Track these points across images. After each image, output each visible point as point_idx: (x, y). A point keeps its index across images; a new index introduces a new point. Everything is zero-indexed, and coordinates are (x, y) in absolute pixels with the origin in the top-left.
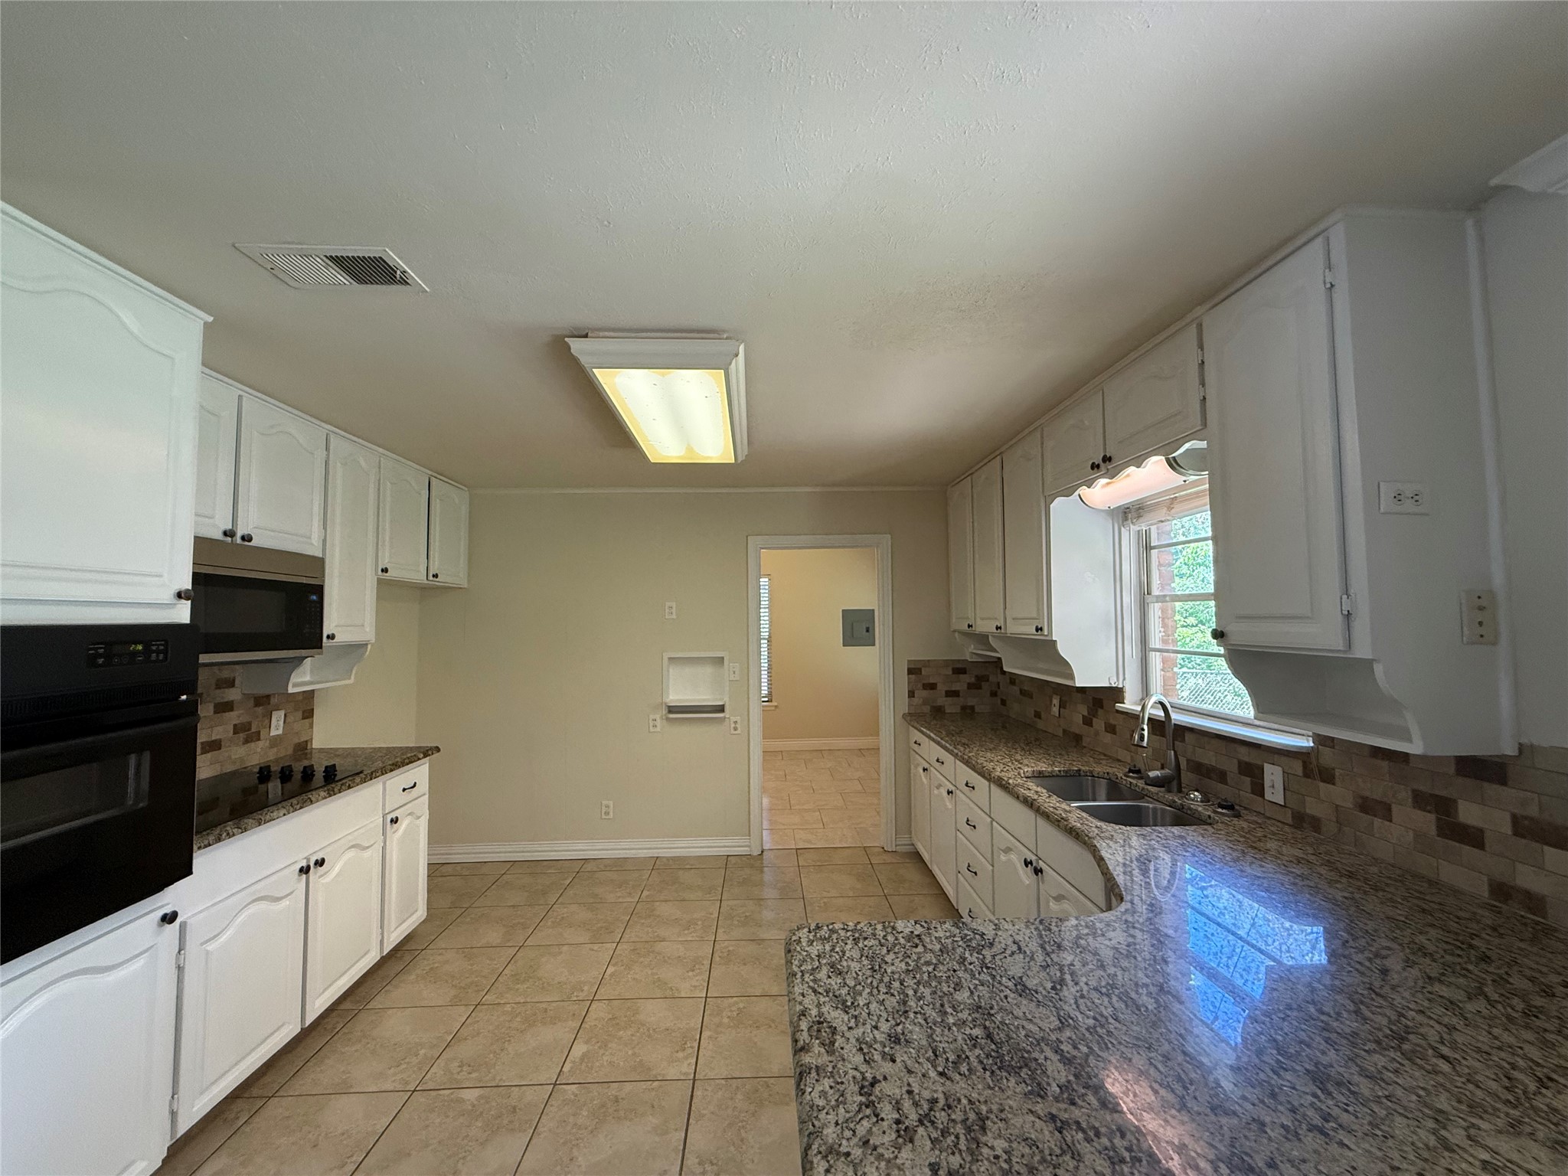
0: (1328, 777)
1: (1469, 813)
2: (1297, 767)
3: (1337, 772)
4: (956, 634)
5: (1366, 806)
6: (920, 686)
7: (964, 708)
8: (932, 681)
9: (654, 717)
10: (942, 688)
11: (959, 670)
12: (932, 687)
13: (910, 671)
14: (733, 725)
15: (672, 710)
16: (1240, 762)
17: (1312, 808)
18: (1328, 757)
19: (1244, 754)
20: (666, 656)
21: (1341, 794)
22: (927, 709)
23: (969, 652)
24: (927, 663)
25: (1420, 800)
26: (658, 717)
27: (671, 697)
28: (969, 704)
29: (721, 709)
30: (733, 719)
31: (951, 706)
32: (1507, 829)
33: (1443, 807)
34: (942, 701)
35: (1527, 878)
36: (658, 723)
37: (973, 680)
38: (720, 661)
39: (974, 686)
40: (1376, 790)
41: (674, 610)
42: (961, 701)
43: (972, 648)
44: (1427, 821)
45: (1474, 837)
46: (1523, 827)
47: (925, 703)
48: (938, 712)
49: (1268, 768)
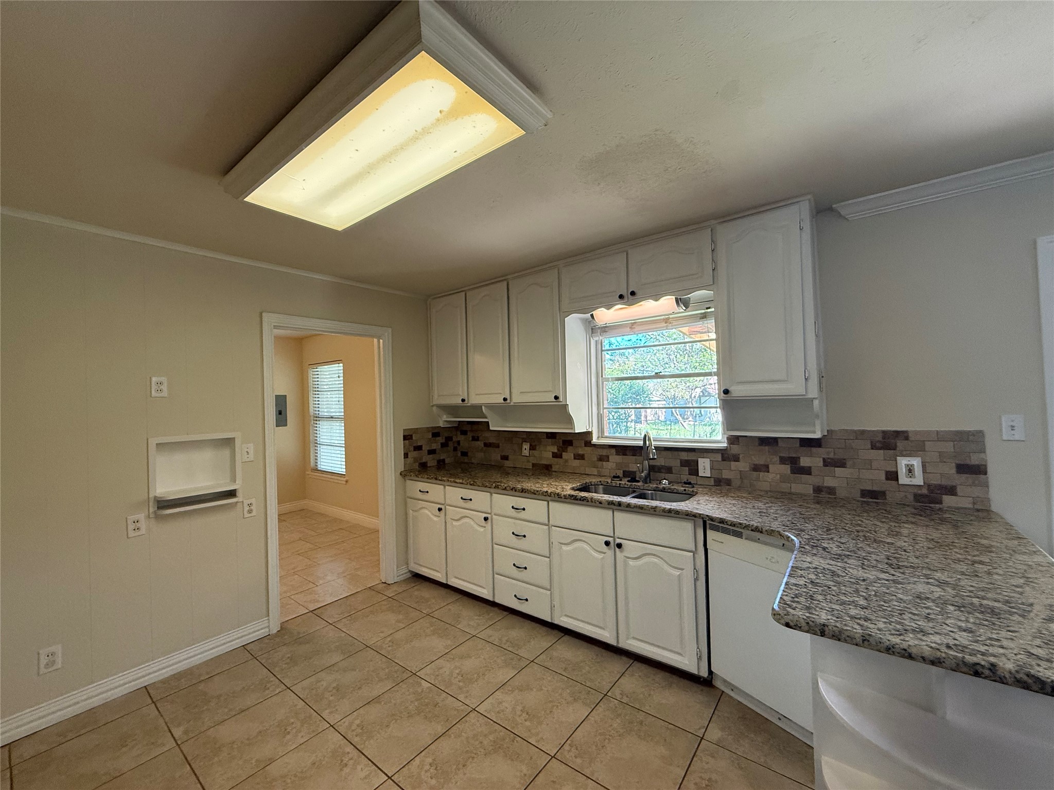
0: (736, 459)
1: (805, 462)
2: (719, 457)
3: (741, 456)
4: (434, 408)
5: (756, 468)
6: (412, 449)
7: (439, 461)
8: (419, 444)
9: (136, 517)
10: (425, 448)
11: (436, 433)
12: (418, 448)
13: (406, 438)
14: (247, 508)
15: (163, 504)
16: (681, 461)
17: (726, 475)
18: (735, 449)
19: (684, 456)
20: (153, 442)
21: (743, 466)
22: (416, 466)
23: (443, 420)
24: (416, 430)
25: (783, 461)
26: (141, 516)
27: (158, 491)
28: (442, 458)
29: (232, 494)
30: (246, 502)
31: (431, 461)
32: (821, 464)
33: (793, 462)
34: (427, 458)
35: (829, 482)
36: (143, 525)
37: (443, 441)
38: (229, 442)
39: (444, 445)
40: (760, 460)
41: (164, 388)
42: (437, 457)
43: (445, 418)
44: (786, 469)
45: (807, 471)
46: (826, 463)
47: (415, 460)
48: (423, 467)
49: (701, 461)
